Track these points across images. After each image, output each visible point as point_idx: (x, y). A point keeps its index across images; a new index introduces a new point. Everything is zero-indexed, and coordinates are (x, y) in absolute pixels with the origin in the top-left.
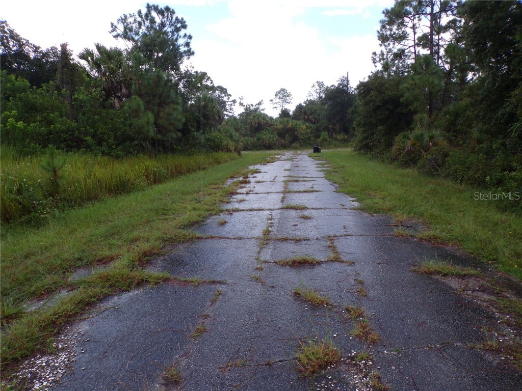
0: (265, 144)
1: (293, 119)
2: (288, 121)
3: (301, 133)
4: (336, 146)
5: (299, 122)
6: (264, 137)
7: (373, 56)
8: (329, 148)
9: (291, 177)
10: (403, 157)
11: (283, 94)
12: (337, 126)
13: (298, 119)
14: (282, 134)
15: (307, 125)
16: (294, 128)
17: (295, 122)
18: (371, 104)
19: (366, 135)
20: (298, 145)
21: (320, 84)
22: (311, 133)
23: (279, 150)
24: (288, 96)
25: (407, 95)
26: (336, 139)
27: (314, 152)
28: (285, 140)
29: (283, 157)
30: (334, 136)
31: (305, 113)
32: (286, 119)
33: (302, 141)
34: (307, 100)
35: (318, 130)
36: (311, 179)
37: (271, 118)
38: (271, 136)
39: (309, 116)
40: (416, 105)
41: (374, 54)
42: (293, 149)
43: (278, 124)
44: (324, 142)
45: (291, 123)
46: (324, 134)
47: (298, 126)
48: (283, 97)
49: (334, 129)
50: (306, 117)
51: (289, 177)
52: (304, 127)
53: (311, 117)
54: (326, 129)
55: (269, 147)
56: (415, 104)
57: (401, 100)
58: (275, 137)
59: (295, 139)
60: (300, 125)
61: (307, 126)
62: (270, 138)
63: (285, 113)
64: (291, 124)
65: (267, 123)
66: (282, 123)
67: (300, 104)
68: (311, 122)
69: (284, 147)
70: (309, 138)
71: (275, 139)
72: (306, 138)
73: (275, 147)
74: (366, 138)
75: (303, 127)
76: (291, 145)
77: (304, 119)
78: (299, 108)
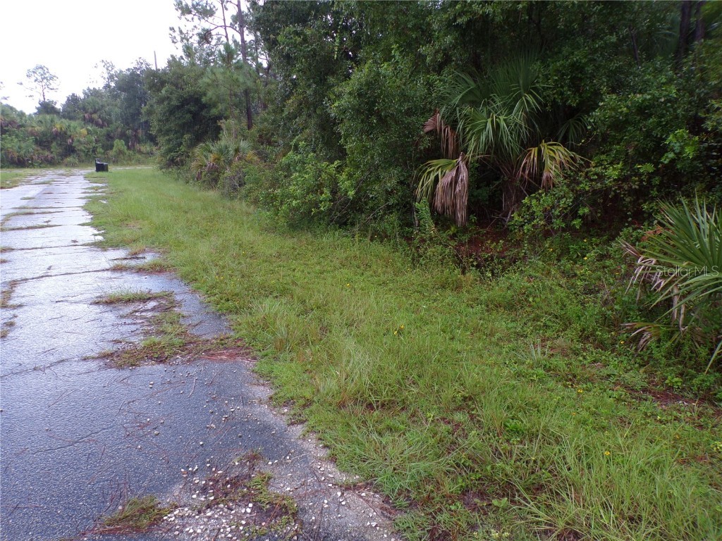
0: (12, 158)
1: (64, 117)
2: (52, 121)
3: (79, 141)
4: (139, 162)
5: (73, 124)
6: (9, 146)
7: (171, 32)
8: (128, 164)
9: (24, 208)
10: (205, 176)
11: (43, 75)
12: (140, 131)
13: (71, 118)
14: (43, 141)
15: (89, 128)
16: (65, 133)
17: (66, 122)
18: (166, 103)
19: (170, 146)
20: (77, 161)
21: (108, 66)
22: (97, 141)
23: (40, 167)
24: (52, 78)
25: (210, 94)
26: (140, 152)
27: (98, 170)
28: (52, 152)
29: (40, 180)
30: (137, 146)
31: (84, 109)
32: (48, 117)
33: (82, 154)
34: (89, 89)
35: (109, 137)
36: (58, 210)
37: (22, 114)
38: (23, 145)
39: (91, 114)
40: (220, 108)
41: (172, 29)
42: (66, 166)
43: (34, 124)
44: (121, 155)
45: (60, 124)
46: (119, 144)
47: (72, 129)
48: (43, 79)
49: (136, 136)
50: (86, 115)
51: (20, 208)
52: (84, 131)
53: (95, 116)
54: (123, 136)
55: (21, 163)
56: (220, 106)
57: (204, 100)
58: (29, 147)
59: (70, 150)
60: (75, 128)
61: (87, 130)
62: (20, 148)
63: (46, 108)
64: (58, 126)
65: (12, 123)
66: (41, 122)
67: (73, 95)
68: (97, 124)
69: (50, 163)
70: (94, 150)
71: (31, 150)
72: (89, 149)
73: (32, 164)
74: (170, 150)
75: (81, 132)
76: (62, 159)
77: (84, 119)
78: (73, 100)
